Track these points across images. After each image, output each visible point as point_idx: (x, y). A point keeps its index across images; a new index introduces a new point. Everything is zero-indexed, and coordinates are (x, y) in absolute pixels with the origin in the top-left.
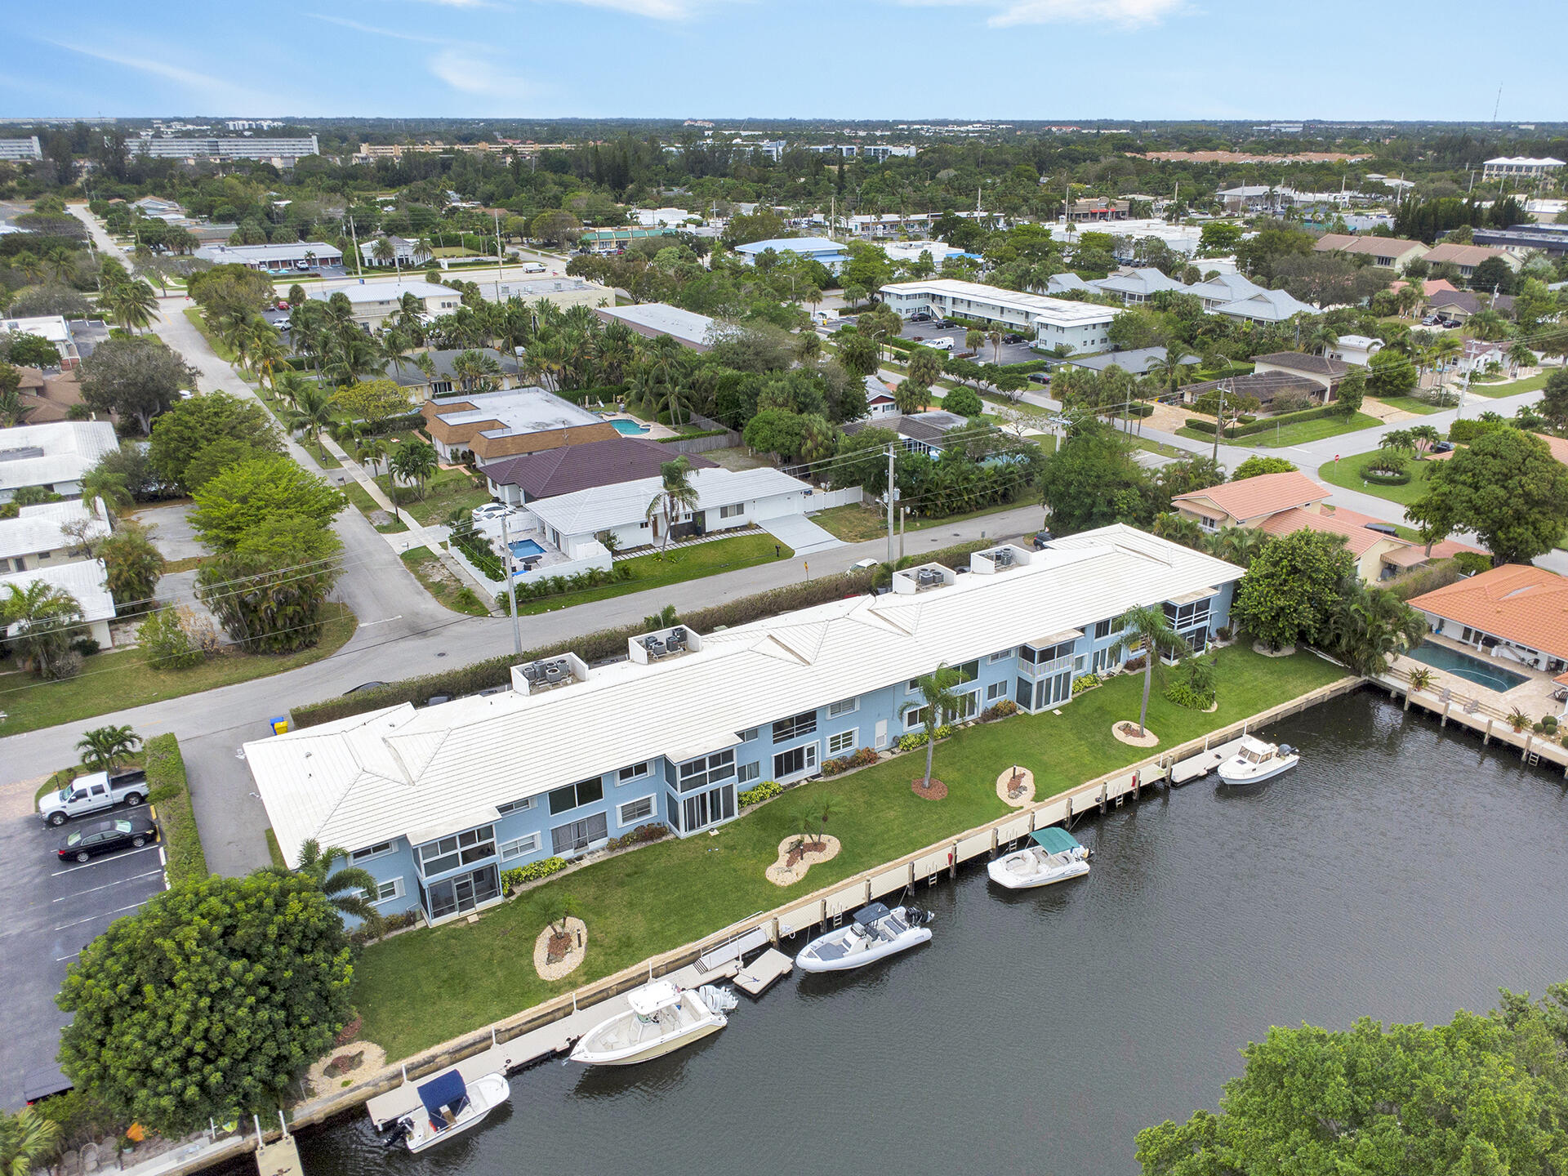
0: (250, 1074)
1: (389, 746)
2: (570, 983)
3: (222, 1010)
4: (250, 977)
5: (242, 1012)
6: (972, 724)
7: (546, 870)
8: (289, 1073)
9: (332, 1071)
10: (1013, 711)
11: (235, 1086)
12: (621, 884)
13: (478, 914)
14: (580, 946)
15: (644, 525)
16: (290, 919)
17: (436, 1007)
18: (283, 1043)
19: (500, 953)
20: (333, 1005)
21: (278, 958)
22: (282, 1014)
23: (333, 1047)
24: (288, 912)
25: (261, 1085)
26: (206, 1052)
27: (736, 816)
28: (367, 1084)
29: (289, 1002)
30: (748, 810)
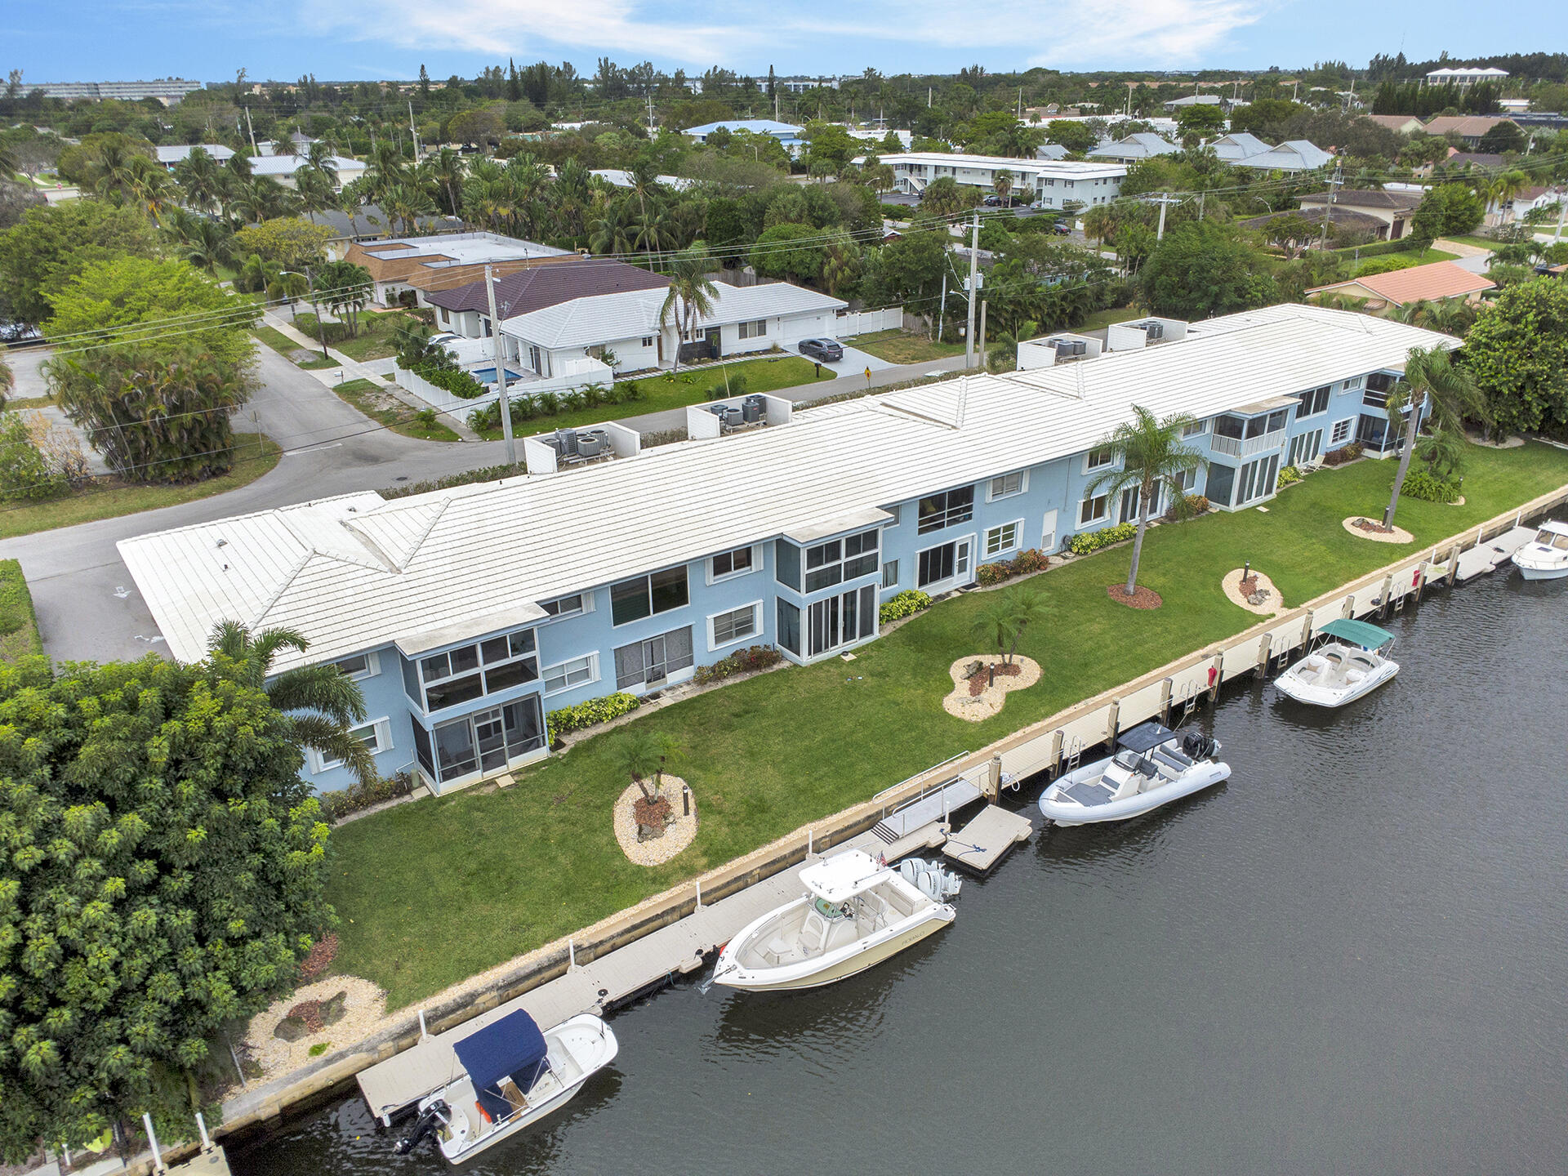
0: (124, 1040)
1: (352, 529)
2: (682, 869)
3: (50, 908)
4: (111, 838)
5: (96, 911)
6: (1155, 524)
7: (609, 710)
8: (209, 1035)
9: (289, 1028)
10: (1204, 508)
11: (91, 1068)
12: (728, 727)
13: (513, 774)
14: (687, 813)
15: (647, 342)
16: (197, 727)
17: (464, 915)
18: (193, 975)
19: (557, 829)
20: (293, 898)
21: (174, 804)
22: (188, 916)
23: (296, 983)
24: (191, 714)
25: (148, 1062)
26: (19, 1000)
27: (877, 634)
28: (356, 1049)
29: (200, 895)
30: (890, 629)
